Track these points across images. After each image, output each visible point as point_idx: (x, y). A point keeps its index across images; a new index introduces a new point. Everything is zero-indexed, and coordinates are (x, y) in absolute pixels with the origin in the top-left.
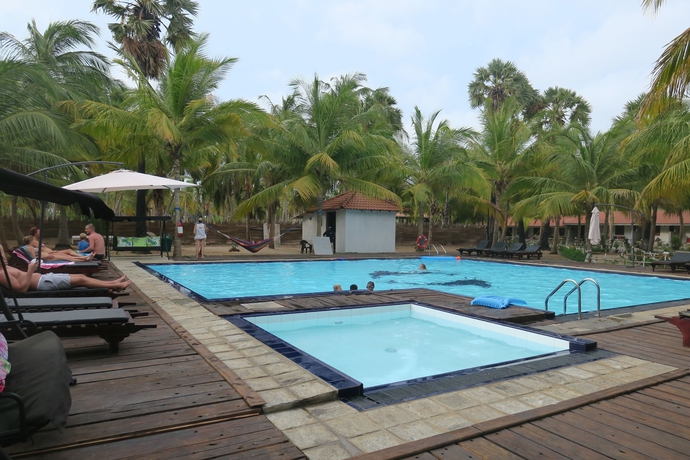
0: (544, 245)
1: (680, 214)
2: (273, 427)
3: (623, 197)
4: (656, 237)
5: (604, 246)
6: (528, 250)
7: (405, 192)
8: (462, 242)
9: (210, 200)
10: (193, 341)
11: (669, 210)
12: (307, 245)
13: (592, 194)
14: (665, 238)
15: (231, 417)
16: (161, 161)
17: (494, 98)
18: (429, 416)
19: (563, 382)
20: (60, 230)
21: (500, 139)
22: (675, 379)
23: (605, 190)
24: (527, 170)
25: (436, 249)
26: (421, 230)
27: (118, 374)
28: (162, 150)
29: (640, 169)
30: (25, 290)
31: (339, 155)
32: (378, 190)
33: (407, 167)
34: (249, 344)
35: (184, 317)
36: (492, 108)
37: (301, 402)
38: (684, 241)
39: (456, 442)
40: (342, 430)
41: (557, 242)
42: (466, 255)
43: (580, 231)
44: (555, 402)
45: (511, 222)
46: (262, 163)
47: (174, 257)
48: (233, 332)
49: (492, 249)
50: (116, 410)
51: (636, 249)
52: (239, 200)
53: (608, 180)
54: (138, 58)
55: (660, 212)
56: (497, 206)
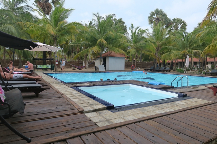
0: (171, 68)
1: (214, 58)
2: (86, 117)
3: (196, 52)
4: (207, 66)
5: (190, 69)
6: (166, 69)
7: (128, 51)
8: (145, 67)
9: (66, 55)
10: (62, 94)
11: (211, 57)
12: (97, 68)
13: (187, 51)
14: (210, 66)
15: (74, 114)
16: (50, 41)
17: (156, 21)
18: (134, 114)
19: (176, 105)
20: (19, 63)
21: (158, 34)
22: (211, 104)
23: (191, 50)
24: (166, 44)
25: (137, 69)
26: (133, 63)
27: (39, 102)
28: (51, 38)
29: (202, 44)
30: (9, 79)
31: (107, 39)
32: (119, 50)
33: (129, 43)
34: (79, 95)
35: (59, 87)
36: (156, 24)
37: (95, 110)
38: (215, 67)
39: (143, 121)
40: (108, 118)
41: (175, 67)
42: (147, 71)
43: (183, 64)
44: (173, 110)
45: (161, 61)
46: (82, 42)
47: (55, 71)
48: (74, 91)
49: (155, 69)
50: (38, 112)
51: (200, 69)
52: (75, 54)
53: (192, 47)
54: (43, 8)
55: (208, 58)
56: (157, 55)
